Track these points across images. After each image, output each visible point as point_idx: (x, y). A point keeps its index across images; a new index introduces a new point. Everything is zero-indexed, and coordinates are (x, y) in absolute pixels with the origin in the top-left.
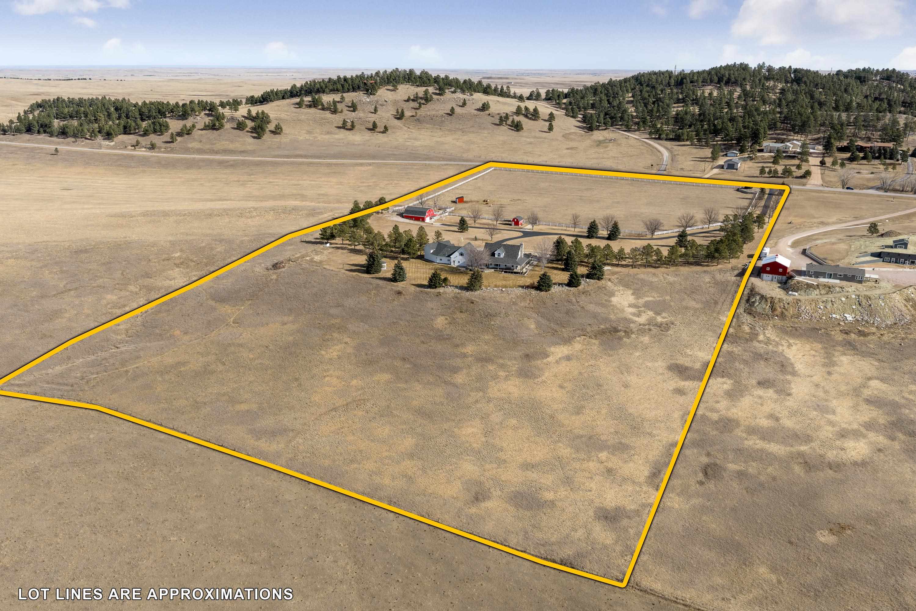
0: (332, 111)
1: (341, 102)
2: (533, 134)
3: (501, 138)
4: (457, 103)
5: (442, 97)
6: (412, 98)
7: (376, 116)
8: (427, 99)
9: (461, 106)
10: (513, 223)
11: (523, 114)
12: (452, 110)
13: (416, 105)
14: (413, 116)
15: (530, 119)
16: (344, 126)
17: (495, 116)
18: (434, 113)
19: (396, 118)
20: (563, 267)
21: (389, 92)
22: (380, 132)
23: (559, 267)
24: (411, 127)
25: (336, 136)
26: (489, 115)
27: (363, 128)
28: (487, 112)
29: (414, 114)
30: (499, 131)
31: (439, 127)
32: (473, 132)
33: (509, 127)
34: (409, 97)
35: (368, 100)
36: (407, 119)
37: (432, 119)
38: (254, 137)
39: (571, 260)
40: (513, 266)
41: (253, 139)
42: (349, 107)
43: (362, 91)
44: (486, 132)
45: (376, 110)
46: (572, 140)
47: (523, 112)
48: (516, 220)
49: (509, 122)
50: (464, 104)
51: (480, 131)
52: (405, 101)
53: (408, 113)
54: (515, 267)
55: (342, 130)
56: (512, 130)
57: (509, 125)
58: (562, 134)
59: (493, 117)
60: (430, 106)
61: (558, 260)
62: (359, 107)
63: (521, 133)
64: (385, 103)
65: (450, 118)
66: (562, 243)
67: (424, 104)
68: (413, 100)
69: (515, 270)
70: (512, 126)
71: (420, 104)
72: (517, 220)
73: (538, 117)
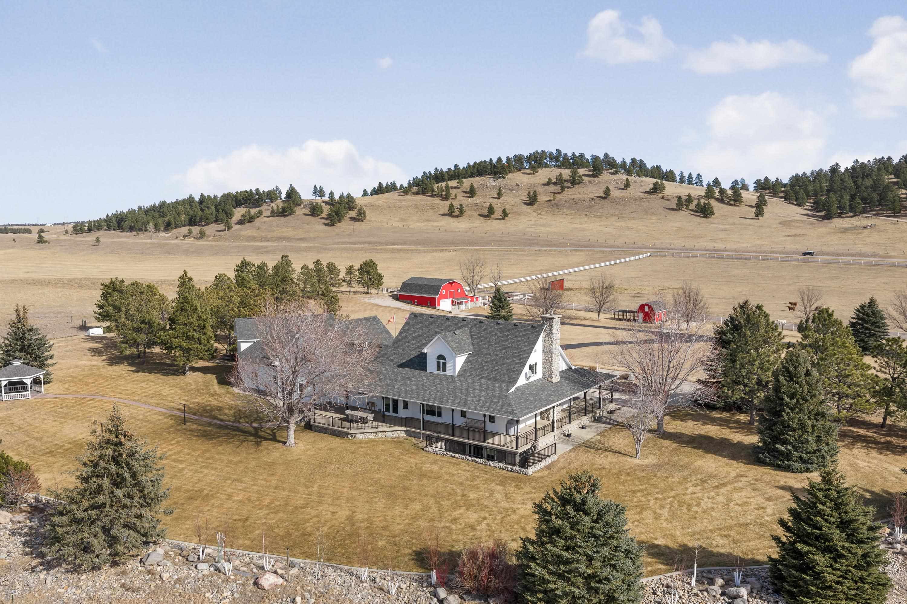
0: (443, 198)
1: (459, 188)
2: (731, 220)
3: (678, 224)
4: (616, 186)
5: (596, 179)
6: (554, 180)
7: (499, 201)
8: (574, 181)
9: (623, 189)
10: (641, 315)
11: (716, 199)
12: (607, 191)
13: (557, 188)
14: (550, 200)
15: (728, 204)
16: (450, 213)
17: (672, 200)
18: (581, 196)
19: (525, 203)
20: (753, 439)
21: (525, 175)
22: (496, 219)
23: (737, 437)
24: (544, 213)
25: (435, 224)
26: (663, 198)
27: (476, 214)
28: (660, 195)
29: (552, 199)
30: (675, 216)
31: (584, 213)
32: (634, 218)
33: (692, 213)
34: (550, 179)
35: (494, 184)
36: (540, 204)
37: (576, 204)
38: (326, 225)
39: (796, 408)
40: (492, 419)
41: (324, 227)
42: (466, 192)
43: (489, 175)
44: (654, 218)
45: (500, 195)
46: (795, 227)
47: (717, 197)
48: (646, 309)
49: (693, 206)
50: (627, 185)
51: (645, 217)
52: (544, 185)
53: (542, 198)
54: (500, 425)
55: (447, 217)
56: (696, 216)
57: (692, 210)
58: (778, 221)
59: (668, 200)
60: (577, 189)
61: (729, 407)
62: (479, 193)
63: (710, 219)
64: (516, 187)
65: (603, 201)
66: (755, 326)
67: (569, 187)
68: (555, 184)
69: (493, 442)
70: (697, 212)
71: (563, 189)
72: (650, 307)
73: (741, 202)
